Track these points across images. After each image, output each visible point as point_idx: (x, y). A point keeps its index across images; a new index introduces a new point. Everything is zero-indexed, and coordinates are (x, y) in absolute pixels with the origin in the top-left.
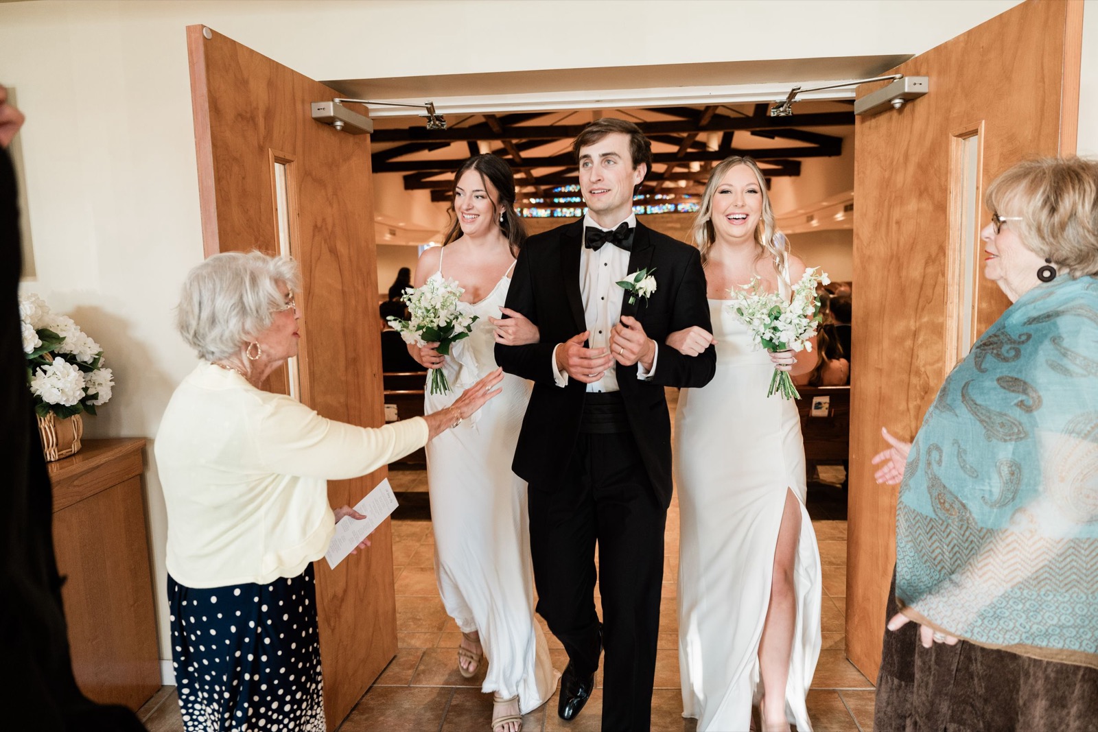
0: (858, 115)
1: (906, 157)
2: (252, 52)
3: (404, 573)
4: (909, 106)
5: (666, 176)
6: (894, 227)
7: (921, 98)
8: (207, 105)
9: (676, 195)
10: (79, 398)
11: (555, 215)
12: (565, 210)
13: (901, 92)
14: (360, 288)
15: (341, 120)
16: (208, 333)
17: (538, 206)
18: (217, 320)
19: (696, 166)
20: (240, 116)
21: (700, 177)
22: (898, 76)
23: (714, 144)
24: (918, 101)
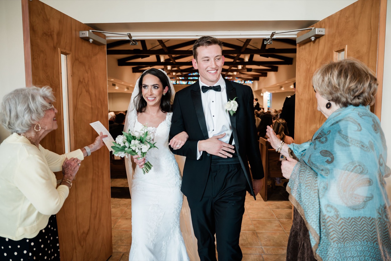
0: (298, 43)
1: (316, 60)
3: (119, 220)
4: (317, 40)
5: (229, 70)
7: (322, 37)
9: (233, 77)
11: (189, 84)
12: (192, 82)
13: (314, 34)
14: (100, 107)
15: (92, 39)
16: (15, 122)
17: (182, 80)
18: (19, 116)
19: (240, 67)
20: (45, 34)
21: (241, 71)
22: (313, 28)
23: (247, 59)
24: (321, 38)
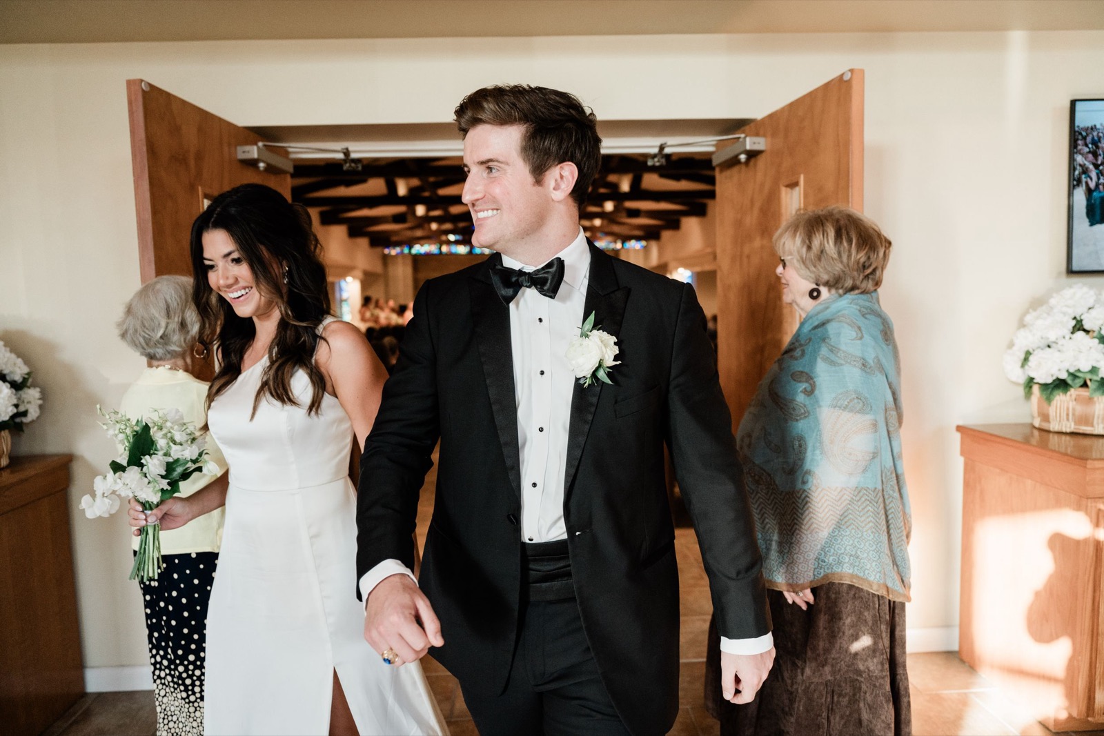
0: (716, 166)
2: (184, 103)
4: (752, 162)
6: (745, 260)
7: (761, 155)
8: (145, 149)
10: (11, 414)
13: (744, 149)
15: (264, 162)
17: (457, 242)
19: (609, 206)
20: (174, 158)
21: (613, 217)
22: (741, 136)
23: (625, 186)
24: (759, 157)
